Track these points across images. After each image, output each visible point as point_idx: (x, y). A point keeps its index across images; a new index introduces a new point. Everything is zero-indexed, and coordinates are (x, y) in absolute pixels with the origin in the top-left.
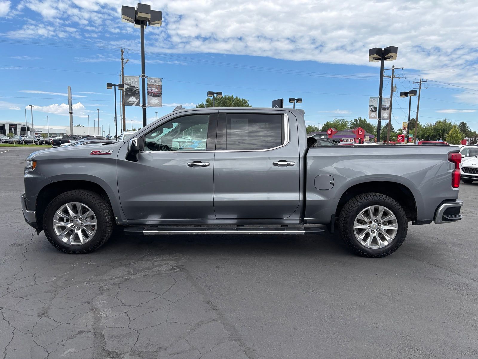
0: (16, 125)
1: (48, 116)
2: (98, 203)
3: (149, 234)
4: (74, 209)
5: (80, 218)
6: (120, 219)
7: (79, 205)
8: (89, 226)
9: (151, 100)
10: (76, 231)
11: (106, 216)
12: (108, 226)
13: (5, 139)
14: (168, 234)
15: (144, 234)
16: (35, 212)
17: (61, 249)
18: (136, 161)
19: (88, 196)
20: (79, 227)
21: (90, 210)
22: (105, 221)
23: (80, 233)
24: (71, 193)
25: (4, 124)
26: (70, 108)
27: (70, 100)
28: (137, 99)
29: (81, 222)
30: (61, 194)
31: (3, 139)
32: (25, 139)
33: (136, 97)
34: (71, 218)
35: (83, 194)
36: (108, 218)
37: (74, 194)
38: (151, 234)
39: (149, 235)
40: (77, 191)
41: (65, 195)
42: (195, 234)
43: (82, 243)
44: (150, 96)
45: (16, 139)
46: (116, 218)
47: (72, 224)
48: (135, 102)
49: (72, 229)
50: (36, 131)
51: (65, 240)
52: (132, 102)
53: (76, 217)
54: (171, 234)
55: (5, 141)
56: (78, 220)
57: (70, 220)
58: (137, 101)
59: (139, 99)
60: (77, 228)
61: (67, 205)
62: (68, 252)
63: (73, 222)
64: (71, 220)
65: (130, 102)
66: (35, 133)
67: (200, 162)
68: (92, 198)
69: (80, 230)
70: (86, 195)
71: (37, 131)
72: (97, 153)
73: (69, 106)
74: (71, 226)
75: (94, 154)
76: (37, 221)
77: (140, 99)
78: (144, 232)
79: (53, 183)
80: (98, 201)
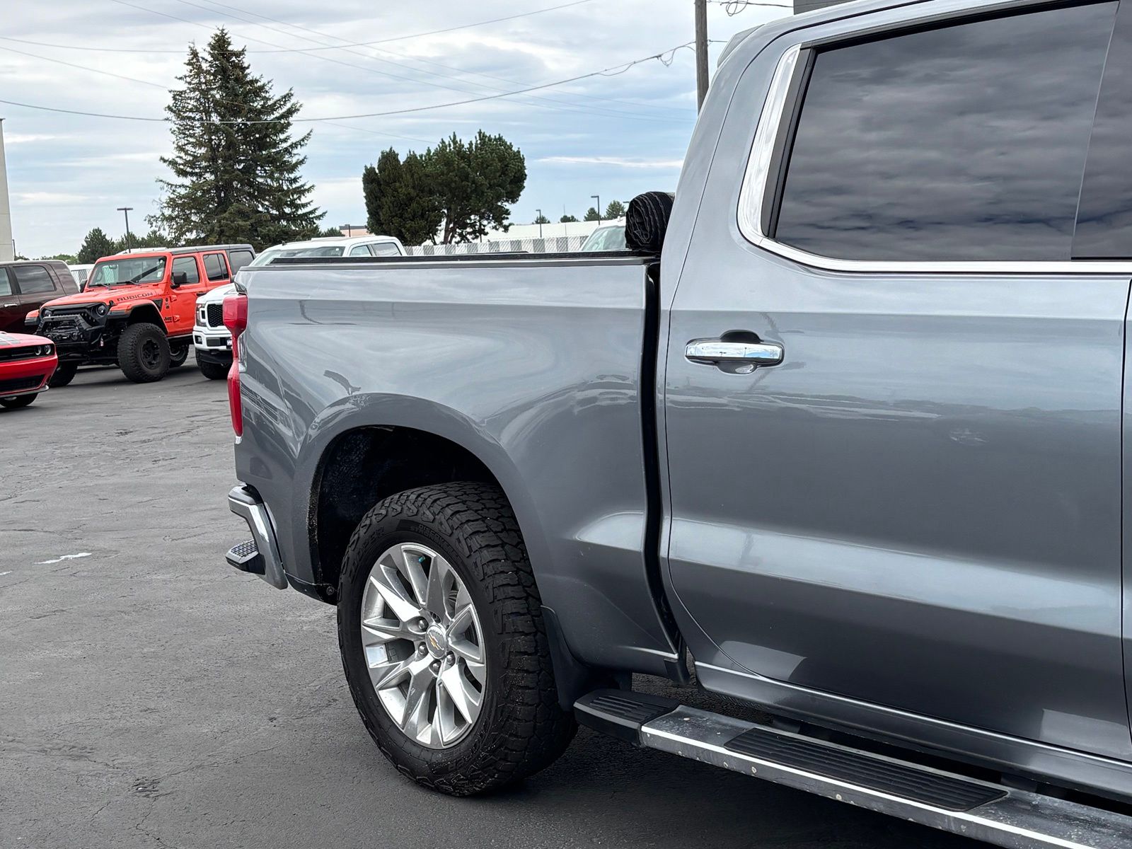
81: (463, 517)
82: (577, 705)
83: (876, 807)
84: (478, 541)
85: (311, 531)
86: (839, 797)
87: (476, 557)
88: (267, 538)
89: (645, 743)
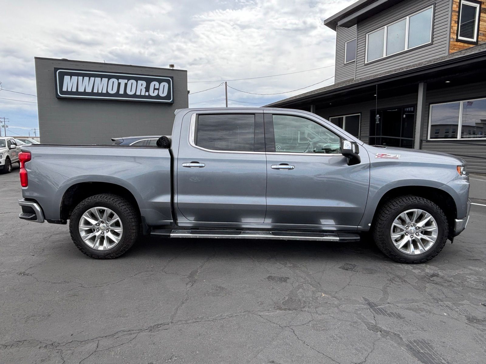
81: (116, 200)
82: (151, 233)
83: (223, 238)
84: (120, 205)
85: (61, 207)
86: (216, 238)
87: (120, 208)
88: (40, 211)
89: (171, 237)
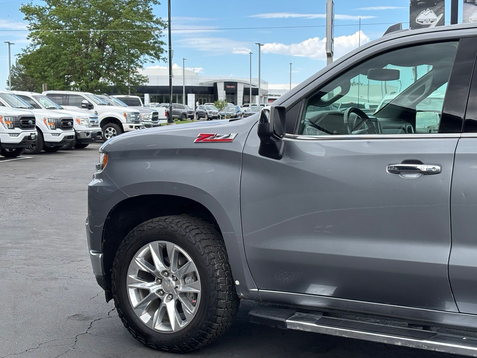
0: (235, 84)
1: (291, 64)
2: (204, 248)
3: (298, 328)
4: (164, 254)
5: (173, 276)
6: (243, 286)
7: (173, 247)
8: (188, 294)
9: (471, 14)
10: (164, 302)
11: (218, 277)
12: (221, 299)
13: (213, 111)
14: (337, 334)
15: (288, 327)
16: (100, 255)
17: (137, 336)
18: (279, 158)
19: (188, 230)
20: (170, 294)
21: (190, 259)
22: (215, 288)
23: (171, 306)
24: (158, 221)
25: (216, 83)
26: (329, 45)
27: (329, 27)
28: (437, 14)
29: (176, 284)
30: (143, 223)
31: (210, 112)
32: (245, 111)
33: (435, 10)
34: (158, 272)
35: (179, 224)
36: (221, 281)
37: (164, 224)
38: (302, 329)
39: (298, 331)
40: (170, 219)
41: (148, 225)
42: (399, 344)
43: (174, 330)
44: (468, 5)
45: (230, 113)
46: (237, 283)
47: (159, 287)
48: (432, 22)
49: (159, 296)
50: (270, 95)
51: (145, 318)
52: (427, 22)
53: (166, 273)
54: (344, 336)
55: (213, 115)
56: (171, 279)
57: (156, 278)
58: (439, 19)
59: (442, 15)
60: (167, 297)
61: (150, 245)
62: (148, 344)
63: (161, 283)
64: (158, 279)
65: (422, 22)
66: (269, 100)
67: (420, 163)
68: (194, 234)
69: (173, 302)
70: (184, 227)
71: (272, 95)
72: (208, 139)
73: (327, 40)
74: (159, 291)
75: (201, 141)
76: (105, 274)
77: (444, 15)
78: (287, 321)
79: (129, 198)
80: (204, 243)
